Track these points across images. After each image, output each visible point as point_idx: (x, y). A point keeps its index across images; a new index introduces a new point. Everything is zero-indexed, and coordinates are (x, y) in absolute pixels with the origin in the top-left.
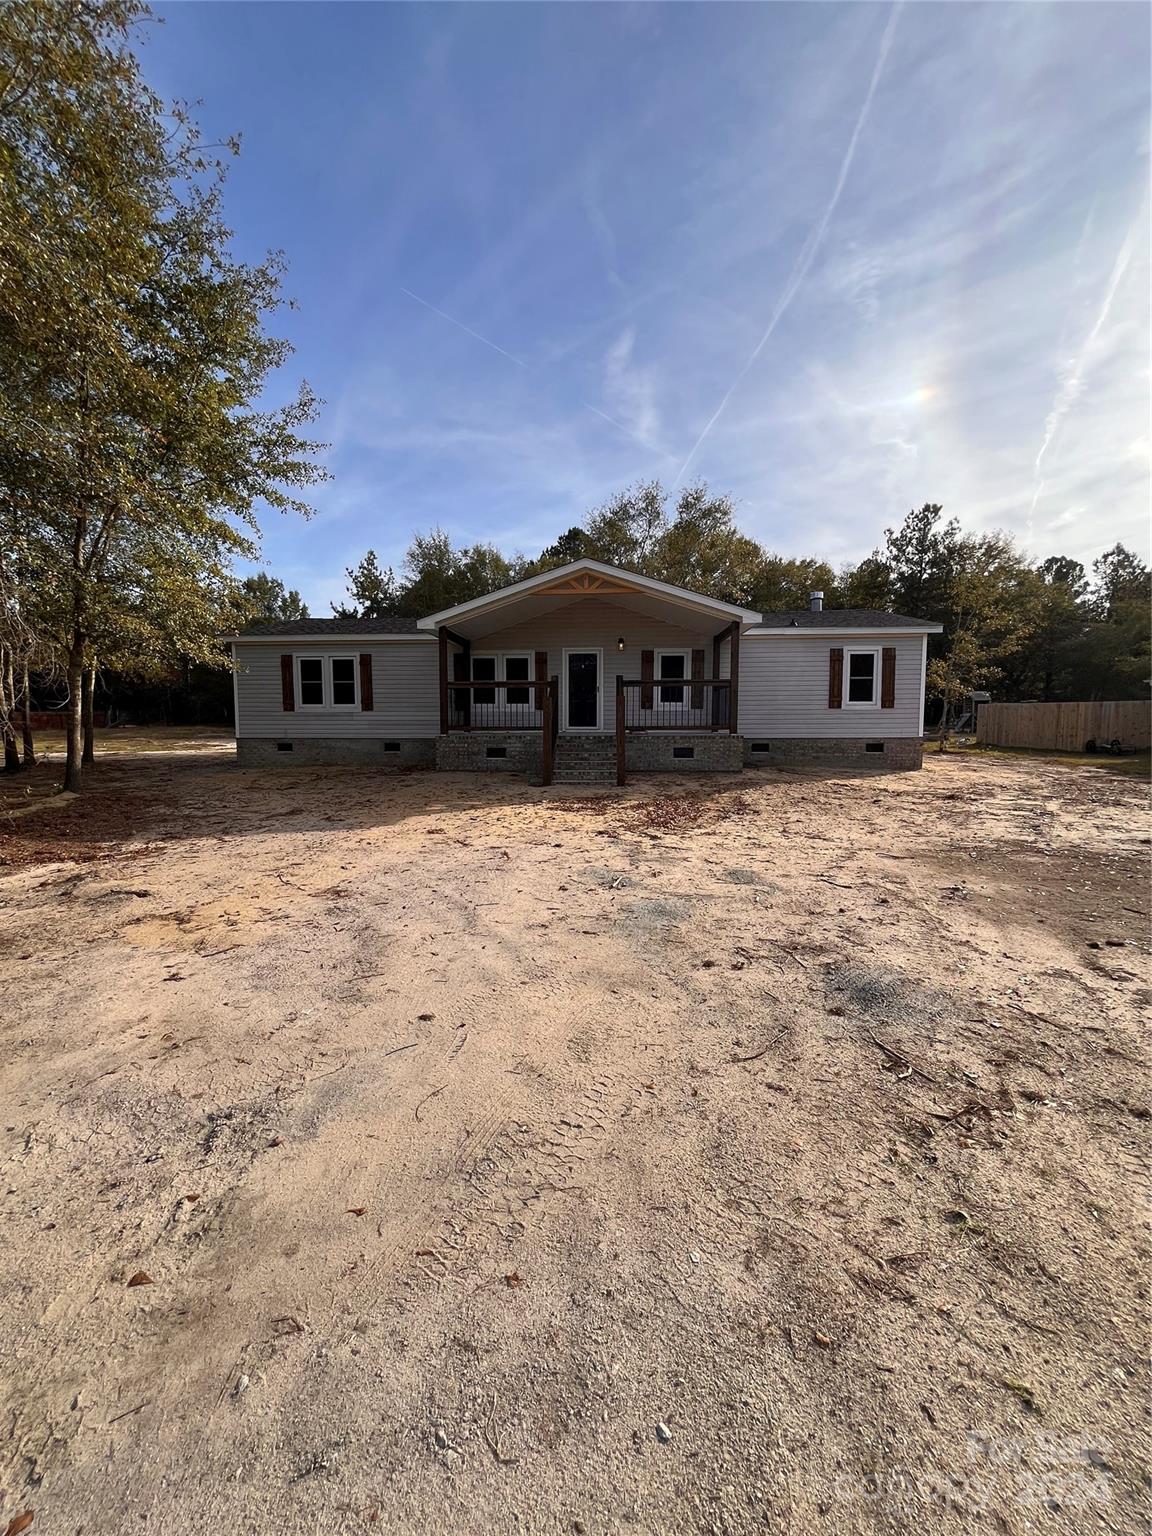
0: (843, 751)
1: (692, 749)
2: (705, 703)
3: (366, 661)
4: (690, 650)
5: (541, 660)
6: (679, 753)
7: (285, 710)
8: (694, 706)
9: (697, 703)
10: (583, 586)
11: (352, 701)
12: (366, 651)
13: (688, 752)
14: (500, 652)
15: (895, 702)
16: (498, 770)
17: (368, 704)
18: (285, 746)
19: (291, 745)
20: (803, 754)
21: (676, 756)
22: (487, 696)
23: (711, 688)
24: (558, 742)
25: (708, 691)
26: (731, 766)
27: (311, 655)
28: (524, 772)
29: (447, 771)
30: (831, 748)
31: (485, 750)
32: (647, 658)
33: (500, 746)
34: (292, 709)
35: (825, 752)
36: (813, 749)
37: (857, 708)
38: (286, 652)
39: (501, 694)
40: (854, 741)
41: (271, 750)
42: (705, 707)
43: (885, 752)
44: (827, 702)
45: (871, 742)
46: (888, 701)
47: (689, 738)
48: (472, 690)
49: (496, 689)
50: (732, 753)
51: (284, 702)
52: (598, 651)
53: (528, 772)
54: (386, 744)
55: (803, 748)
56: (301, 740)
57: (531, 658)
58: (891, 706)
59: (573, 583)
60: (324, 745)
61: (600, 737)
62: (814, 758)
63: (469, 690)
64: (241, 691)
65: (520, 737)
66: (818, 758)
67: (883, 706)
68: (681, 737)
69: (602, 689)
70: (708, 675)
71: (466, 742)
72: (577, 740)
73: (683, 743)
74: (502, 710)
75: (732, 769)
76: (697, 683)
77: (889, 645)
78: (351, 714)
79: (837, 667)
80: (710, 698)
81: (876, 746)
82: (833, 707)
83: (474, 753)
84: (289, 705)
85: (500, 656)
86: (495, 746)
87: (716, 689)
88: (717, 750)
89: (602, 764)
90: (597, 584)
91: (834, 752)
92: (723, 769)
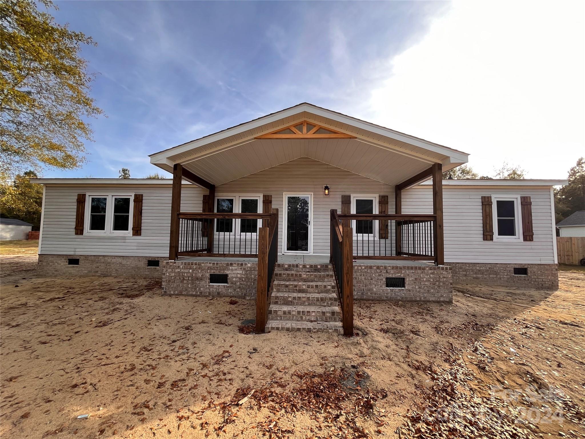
0: (496, 273)
1: (404, 279)
2: (389, 235)
3: (139, 199)
4: (377, 196)
5: (267, 201)
6: (392, 282)
7: (77, 234)
8: (381, 237)
9: (383, 235)
10: (302, 132)
11: (126, 229)
12: (140, 192)
13: (399, 282)
14: (237, 195)
15: (534, 236)
16: (219, 295)
17: (137, 231)
18: (74, 261)
19: (78, 260)
20: (466, 275)
21: (387, 286)
22: (226, 226)
23: (394, 222)
24: (277, 271)
25: (392, 224)
26: (442, 296)
27: (98, 194)
28: (244, 298)
29: (170, 295)
30: (487, 271)
31: (208, 275)
32: (346, 201)
33: (222, 273)
34: (82, 233)
35: (483, 274)
36: (472, 271)
37: (504, 240)
38: (81, 192)
39: (237, 223)
40: (505, 266)
41: (63, 264)
42: (389, 238)
43: (529, 275)
44: (482, 236)
45: (517, 267)
46: (528, 236)
47: (401, 268)
48: (216, 220)
49: (234, 220)
50: (441, 284)
51: (75, 228)
52: (309, 197)
53: (248, 298)
54: (149, 261)
55: (465, 270)
56: (86, 257)
57: (260, 199)
58: (531, 239)
59: (294, 129)
60: (102, 261)
61: (316, 266)
62: (474, 278)
63: (213, 220)
64: (46, 220)
65: (242, 265)
66: (477, 278)
67: (525, 239)
68: (393, 268)
69: (312, 223)
70: (391, 211)
71: (190, 268)
72: (295, 269)
73: (395, 273)
74: (238, 237)
75: (442, 299)
76: (383, 216)
77: (525, 194)
78: (124, 238)
79: (488, 209)
80: (394, 231)
81: (521, 270)
82: (487, 240)
83: (197, 279)
84: (79, 230)
85: (237, 197)
86: (217, 272)
87: (399, 224)
88: (427, 281)
89: (322, 299)
90: (315, 129)
91: (490, 274)
92: (433, 299)
